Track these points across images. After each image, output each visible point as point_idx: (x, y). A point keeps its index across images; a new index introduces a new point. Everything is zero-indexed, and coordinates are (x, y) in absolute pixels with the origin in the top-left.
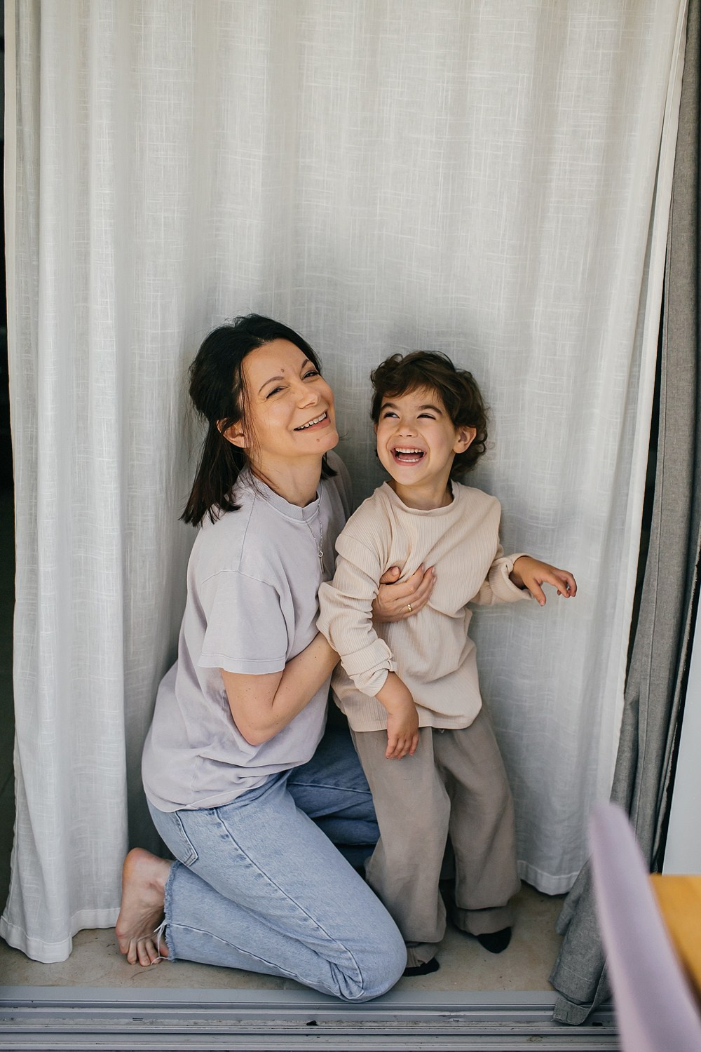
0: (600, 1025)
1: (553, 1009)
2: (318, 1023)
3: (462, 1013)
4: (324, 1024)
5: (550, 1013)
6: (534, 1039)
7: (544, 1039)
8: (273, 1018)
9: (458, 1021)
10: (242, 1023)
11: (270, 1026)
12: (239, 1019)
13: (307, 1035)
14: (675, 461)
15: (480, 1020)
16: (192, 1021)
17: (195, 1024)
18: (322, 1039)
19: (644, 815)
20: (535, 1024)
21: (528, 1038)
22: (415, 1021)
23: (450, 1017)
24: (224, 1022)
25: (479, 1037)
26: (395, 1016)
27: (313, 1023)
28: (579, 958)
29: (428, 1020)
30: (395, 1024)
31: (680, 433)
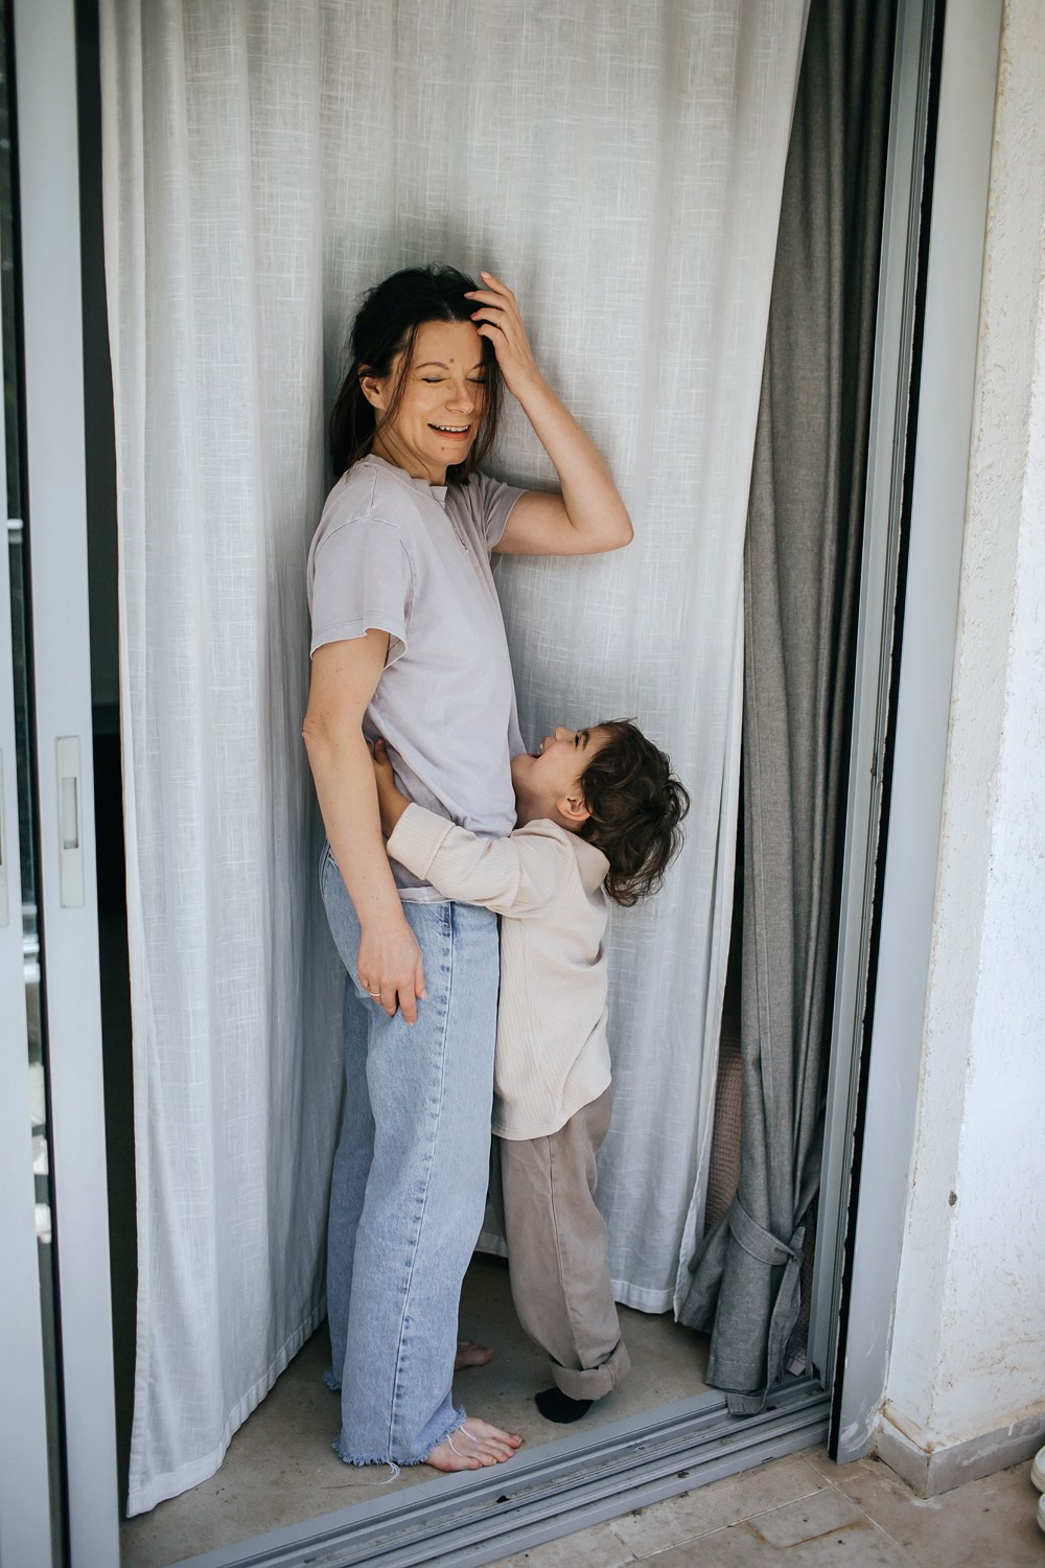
0: (773, 1408)
1: (726, 1406)
2: (508, 1497)
3: (646, 1438)
4: (514, 1496)
5: (726, 1411)
6: (724, 1441)
7: (734, 1439)
8: (459, 1507)
9: (643, 1448)
10: (428, 1524)
11: (463, 1516)
12: (422, 1521)
13: (506, 1512)
14: (775, 803)
15: (664, 1439)
16: (373, 1541)
17: (378, 1543)
18: (524, 1511)
19: (782, 1174)
20: (715, 1427)
21: (719, 1441)
22: (603, 1462)
23: (637, 1445)
24: (408, 1530)
25: (673, 1457)
26: (583, 1463)
27: (503, 1499)
28: (742, 1345)
29: (615, 1457)
30: (585, 1471)
31: (779, 774)
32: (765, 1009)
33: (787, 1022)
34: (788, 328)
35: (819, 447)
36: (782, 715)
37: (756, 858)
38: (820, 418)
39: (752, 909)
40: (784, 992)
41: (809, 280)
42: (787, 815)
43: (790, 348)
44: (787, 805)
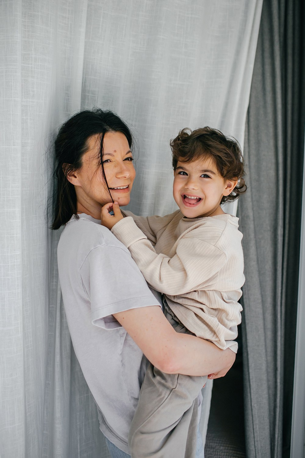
31: (260, 332)
32: (257, 441)
33: (268, 447)
34: (258, 133)
35: (273, 185)
36: (260, 306)
37: (250, 371)
38: (272, 173)
39: (249, 395)
40: (266, 433)
41: (266, 113)
42: (264, 351)
43: (258, 142)
44: (264, 346)
